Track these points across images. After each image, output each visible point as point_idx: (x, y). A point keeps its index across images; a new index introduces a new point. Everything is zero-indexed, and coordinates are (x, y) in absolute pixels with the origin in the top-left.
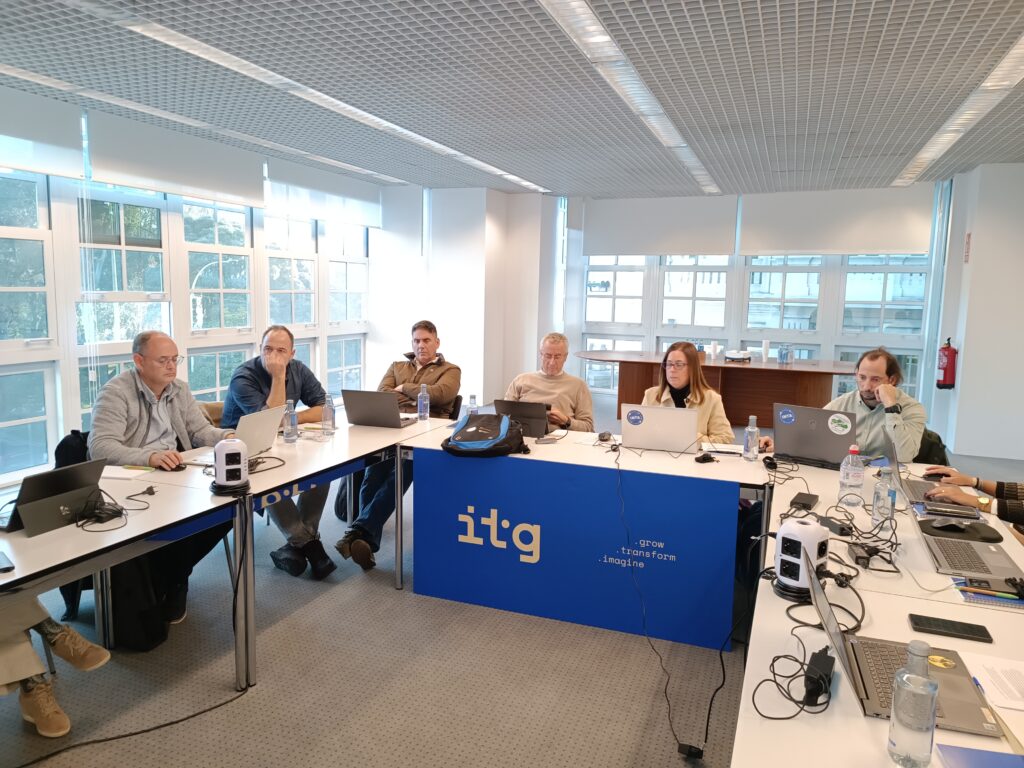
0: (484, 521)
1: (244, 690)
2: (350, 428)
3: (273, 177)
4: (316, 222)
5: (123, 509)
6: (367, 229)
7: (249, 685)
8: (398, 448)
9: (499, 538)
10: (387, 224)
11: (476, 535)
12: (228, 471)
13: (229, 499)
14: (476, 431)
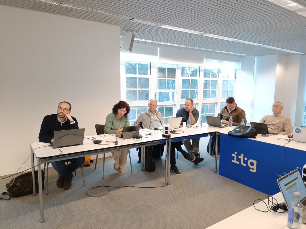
0: (239, 157)
1: (167, 185)
2: (208, 126)
3: (206, 57)
4: (219, 69)
5: (142, 137)
6: (236, 70)
7: (168, 185)
8: (217, 133)
9: (244, 163)
10: (242, 69)
11: (237, 161)
12: (165, 132)
13: (165, 138)
14: (239, 130)
